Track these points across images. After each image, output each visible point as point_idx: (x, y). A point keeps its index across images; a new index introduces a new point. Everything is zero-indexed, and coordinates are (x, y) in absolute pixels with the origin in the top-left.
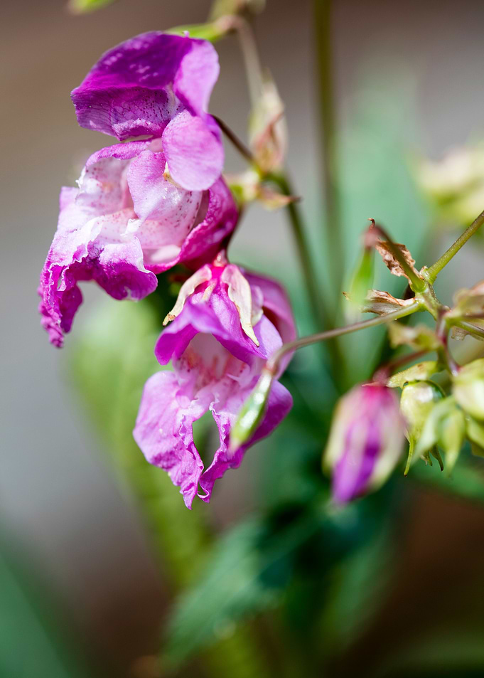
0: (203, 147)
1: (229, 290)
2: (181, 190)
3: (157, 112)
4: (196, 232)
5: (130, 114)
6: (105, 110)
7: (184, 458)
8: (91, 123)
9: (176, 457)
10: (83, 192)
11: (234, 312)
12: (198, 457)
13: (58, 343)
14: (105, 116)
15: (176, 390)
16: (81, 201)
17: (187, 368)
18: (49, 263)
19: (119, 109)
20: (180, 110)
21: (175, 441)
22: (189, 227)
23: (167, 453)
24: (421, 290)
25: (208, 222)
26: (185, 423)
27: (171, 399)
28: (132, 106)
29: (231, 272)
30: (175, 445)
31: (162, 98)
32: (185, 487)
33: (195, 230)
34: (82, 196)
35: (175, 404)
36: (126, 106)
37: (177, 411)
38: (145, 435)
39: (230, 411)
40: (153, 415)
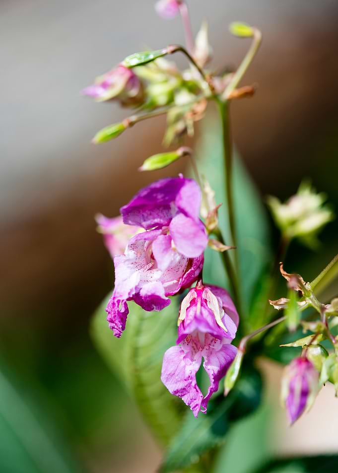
0: (195, 235)
1: (208, 303)
2: (180, 254)
3: (165, 214)
4: (188, 274)
5: (151, 217)
6: (137, 215)
7: (191, 391)
8: (130, 222)
9: (187, 391)
10: (128, 258)
11: (212, 314)
12: (199, 391)
13: (119, 336)
14: (137, 219)
15: (183, 356)
16: (127, 263)
17: (187, 343)
18: (114, 298)
19: (145, 215)
20: (178, 213)
21: (186, 383)
22: (183, 271)
23: (181, 389)
24: (308, 296)
25: (194, 268)
26: (192, 375)
27: (181, 360)
28: (152, 212)
29: (207, 292)
30: (186, 385)
31: (168, 208)
32: (193, 406)
33: (187, 273)
34: (128, 260)
35: (183, 363)
36: (149, 213)
37: (184, 367)
38: (167, 379)
39: (213, 365)
40: (171, 369)
